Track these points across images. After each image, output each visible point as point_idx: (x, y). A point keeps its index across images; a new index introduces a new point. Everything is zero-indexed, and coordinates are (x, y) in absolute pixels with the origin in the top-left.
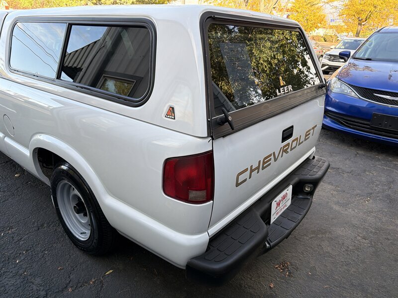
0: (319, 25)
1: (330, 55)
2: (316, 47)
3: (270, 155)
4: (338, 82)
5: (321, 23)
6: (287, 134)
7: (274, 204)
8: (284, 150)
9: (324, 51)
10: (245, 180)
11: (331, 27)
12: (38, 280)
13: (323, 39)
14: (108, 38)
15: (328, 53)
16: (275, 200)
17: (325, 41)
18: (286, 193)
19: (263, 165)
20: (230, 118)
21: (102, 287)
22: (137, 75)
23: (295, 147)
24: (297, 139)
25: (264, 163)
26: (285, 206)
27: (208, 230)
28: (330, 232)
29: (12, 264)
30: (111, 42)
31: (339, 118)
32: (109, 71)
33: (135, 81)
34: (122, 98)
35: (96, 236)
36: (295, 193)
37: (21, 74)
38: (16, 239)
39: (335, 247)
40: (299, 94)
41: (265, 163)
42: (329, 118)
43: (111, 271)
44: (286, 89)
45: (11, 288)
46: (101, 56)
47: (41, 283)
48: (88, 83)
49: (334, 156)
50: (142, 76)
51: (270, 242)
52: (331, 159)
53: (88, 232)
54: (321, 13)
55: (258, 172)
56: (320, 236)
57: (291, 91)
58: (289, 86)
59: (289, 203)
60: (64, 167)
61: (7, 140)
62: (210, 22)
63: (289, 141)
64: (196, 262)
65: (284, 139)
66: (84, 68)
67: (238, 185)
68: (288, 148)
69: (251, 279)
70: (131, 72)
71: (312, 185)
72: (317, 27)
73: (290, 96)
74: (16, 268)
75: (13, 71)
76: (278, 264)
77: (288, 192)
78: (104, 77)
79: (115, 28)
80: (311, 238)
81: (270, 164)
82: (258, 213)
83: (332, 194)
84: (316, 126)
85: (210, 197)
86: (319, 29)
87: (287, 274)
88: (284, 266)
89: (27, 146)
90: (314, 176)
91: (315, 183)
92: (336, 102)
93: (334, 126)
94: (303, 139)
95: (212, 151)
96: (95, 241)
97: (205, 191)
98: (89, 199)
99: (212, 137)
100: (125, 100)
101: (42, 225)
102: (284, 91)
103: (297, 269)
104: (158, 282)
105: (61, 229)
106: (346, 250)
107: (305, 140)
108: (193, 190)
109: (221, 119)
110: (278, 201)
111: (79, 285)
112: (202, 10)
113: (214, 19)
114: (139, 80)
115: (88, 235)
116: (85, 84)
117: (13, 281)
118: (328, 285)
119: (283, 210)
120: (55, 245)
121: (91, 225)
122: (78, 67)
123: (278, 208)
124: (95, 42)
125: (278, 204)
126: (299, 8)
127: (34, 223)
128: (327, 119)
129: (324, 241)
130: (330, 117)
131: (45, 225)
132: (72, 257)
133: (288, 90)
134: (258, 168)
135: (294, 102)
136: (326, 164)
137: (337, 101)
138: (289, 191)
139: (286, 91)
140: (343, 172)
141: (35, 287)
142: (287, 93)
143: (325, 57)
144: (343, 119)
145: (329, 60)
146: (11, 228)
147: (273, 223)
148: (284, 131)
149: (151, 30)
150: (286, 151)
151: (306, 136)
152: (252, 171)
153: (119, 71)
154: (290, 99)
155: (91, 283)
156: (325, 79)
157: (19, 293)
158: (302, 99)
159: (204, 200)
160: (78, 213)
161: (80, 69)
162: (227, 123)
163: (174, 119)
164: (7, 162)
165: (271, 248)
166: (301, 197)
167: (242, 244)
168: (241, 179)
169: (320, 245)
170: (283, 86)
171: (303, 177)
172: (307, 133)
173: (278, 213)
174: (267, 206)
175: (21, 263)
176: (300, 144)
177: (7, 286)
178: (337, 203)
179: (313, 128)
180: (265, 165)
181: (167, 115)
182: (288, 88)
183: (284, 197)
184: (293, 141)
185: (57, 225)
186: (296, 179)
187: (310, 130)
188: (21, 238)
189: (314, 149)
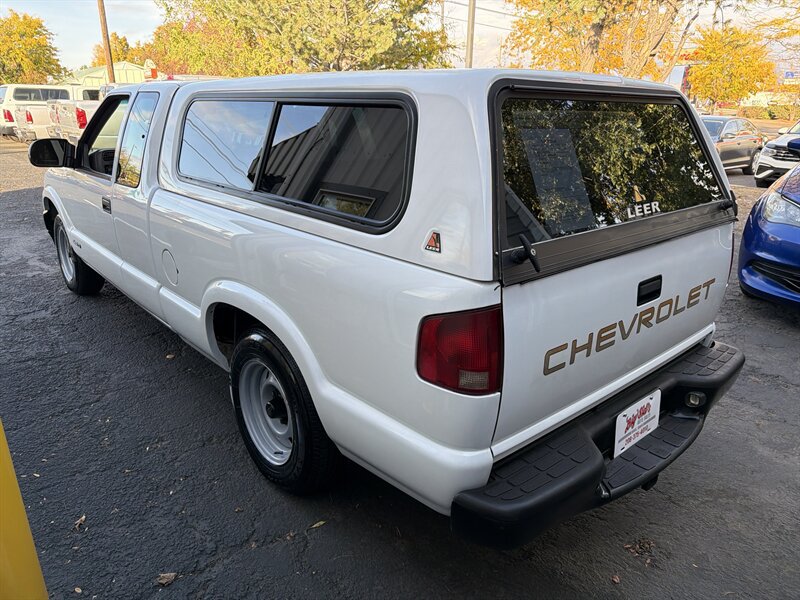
0: (759, 85)
1: (777, 147)
2: (748, 131)
3: (614, 326)
4: (781, 201)
5: (762, 81)
6: (649, 290)
7: (621, 422)
8: (644, 320)
9: (766, 139)
10: (562, 366)
11: (785, 89)
12: (203, 525)
13: (767, 116)
14: (331, 123)
15: (774, 142)
16: (624, 413)
17: (773, 119)
18: (648, 404)
19: (598, 343)
20: (533, 252)
21: (306, 546)
22: (379, 187)
23: (667, 317)
24: (670, 302)
25: (600, 339)
26: (646, 429)
27: (491, 444)
28: (745, 496)
29: (163, 496)
30: (336, 130)
31: (781, 273)
32: (330, 181)
33: (374, 199)
34: (358, 221)
35: (301, 455)
36: (667, 406)
37: (196, 183)
38: (169, 459)
39: (754, 524)
40: (675, 218)
41: (603, 339)
42: (761, 276)
43: (322, 523)
44: (645, 209)
45: (163, 532)
46: (317, 156)
47: (206, 528)
48: (298, 196)
49: (770, 353)
50: (387, 191)
51: (609, 487)
52: (761, 358)
53: (287, 453)
54: (765, 60)
55: (588, 355)
56: (723, 501)
57: (656, 211)
58: (653, 204)
59: (654, 424)
60: (256, 337)
61: (164, 292)
62: (505, 95)
63: (654, 303)
64: (470, 498)
65: (641, 300)
66: (288, 177)
67: (547, 371)
68: (651, 317)
69: (575, 563)
70: (366, 184)
71: (703, 395)
72: (754, 90)
73: (656, 221)
74: (169, 503)
75: (183, 179)
76: (629, 543)
77: (651, 402)
78: (322, 192)
79: (342, 108)
80: (702, 503)
81: (612, 343)
82: (590, 432)
83: (758, 425)
84: (713, 281)
85: (495, 384)
86: (759, 94)
87: (648, 561)
88: (643, 548)
89: (197, 303)
90: (708, 378)
91: (711, 391)
92: (776, 241)
93: (770, 289)
94: (683, 303)
95: (500, 306)
96: (299, 465)
97: (486, 374)
98: (294, 391)
99: (501, 282)
100: (363, 223)
101: (210, 440)
102: (643, 211)
103: (669, 556)
104: (402, 549)
105: (241, 446)
106: (778, 532)
107: (689, 305)
108: (467, 370)
109: (517, 252)
110: (630, 416)
111: (269, 539)
112: (492, 77)
113: (513, 90)
114: (382, 197)
115: (287, 457)
116: (293, 197)
117: (164, 522)
118: (731, 590)
119: (641, 436)
120: (230, 473)
121: (293, 439)
122: (276, 175)
123: (630, 429)
124: (308, 131)
125: (631, 423)
126: (714, 51)
127: (196, 435)
128: (756, 276)
129: (730, 510)
130: (763, 273)
131: (215, 440)
132: (257, 494)
133: (651, 209)
134: (588, 346)
135: (661, 231)
136: (737, 358)
137: (779, 239)
138: (654, 400)
139: (646, 212)
140: (787, 384)
141: (197, 535)
142: (649, 215)
143: (767, 151)
144: (792, 276)
145: (776, 157)
146: (161, 440)
147: (620, 456)
148: (641, 284)
149: (409, 111)
150: (647, 323)
151: (691, 298)
152: (575, 350)
153: (348, 182)
154: (654, 225)
155: (288, 538)
156: (731, 192)
157: (174, 541)
158: (680, 228)
159: (485, 388)
160: (272, 417)
161: (281, 179)
162: (529, 261)
163: (440, 251)
164: (154, 334)
165: (610, 499)
166: (680, 415)
167: (554, 479)
168: (554, 361)
169: (721, 518)
170: (642, 203)
171: (684, 378)
172: (691, 292)
173: (630, 439)
174: (606, 422)
175: (177, 496)
176: (676, 312)
177: (156, 529)
178: (767, 443)
179: (707, 284)
180: (602, 344)
181: (428, 247)
182: (650, 206)
183: (643, 411)
184: (662, 305)
185: (234, 441)
186: (670, 381)
187: (699, 288)
188: (177, 458)
189: (712, 327)
